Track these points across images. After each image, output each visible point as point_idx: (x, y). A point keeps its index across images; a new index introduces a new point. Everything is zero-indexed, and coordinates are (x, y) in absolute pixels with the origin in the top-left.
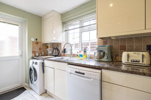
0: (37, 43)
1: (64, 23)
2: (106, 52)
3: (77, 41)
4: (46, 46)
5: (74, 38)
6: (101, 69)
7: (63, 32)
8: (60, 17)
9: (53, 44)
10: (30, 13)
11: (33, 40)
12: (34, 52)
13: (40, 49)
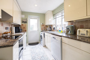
0: (43, 25)
1: (54, 15)
2: (70, 29)
3: (60, 23)
4: (47, 26)
5: (59, 22)
6: (61, 37)
7: (53, 19)
8: (52, 12)
9: (50, 25)
10: (39, 13)
11: (41, 24)
12: (42, 29)
13: (44, 28)
